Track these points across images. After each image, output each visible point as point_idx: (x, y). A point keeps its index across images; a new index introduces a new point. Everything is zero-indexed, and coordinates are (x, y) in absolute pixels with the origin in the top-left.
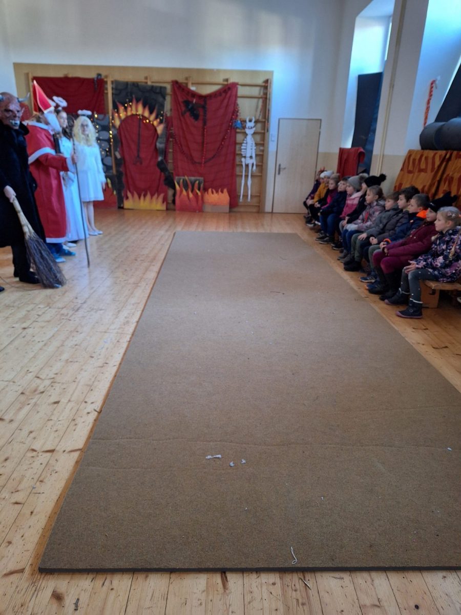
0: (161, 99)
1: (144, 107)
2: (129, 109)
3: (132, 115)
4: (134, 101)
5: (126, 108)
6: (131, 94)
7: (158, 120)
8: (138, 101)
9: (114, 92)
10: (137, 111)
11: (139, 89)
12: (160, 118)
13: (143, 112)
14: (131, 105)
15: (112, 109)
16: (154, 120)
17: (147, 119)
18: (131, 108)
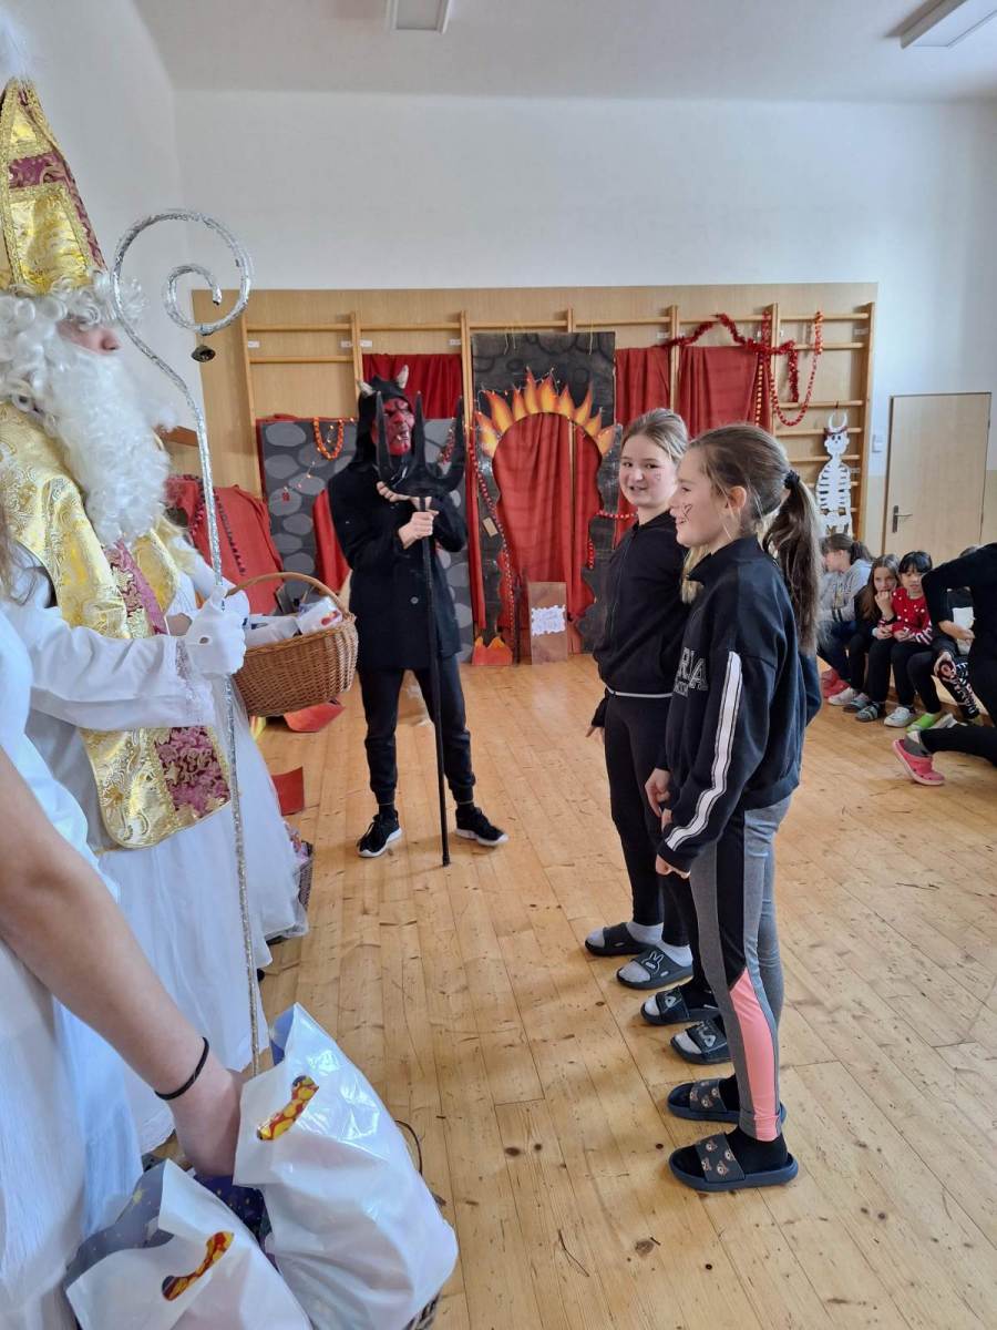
1: (558, 390)
3: (529, 417)
4: (531, 380)
5: (509, 402)
6: (520, 363)
7: (599, 419)
8: (539, 381)
9: (475, 365)
10: (539, 403)
11: (542, 349)
12: (603, 412)
13: (557, 406)
14: (522, 393)
15: (471, 407)
16: (587, 422)
17: (569, 420)
18: (524, 400)
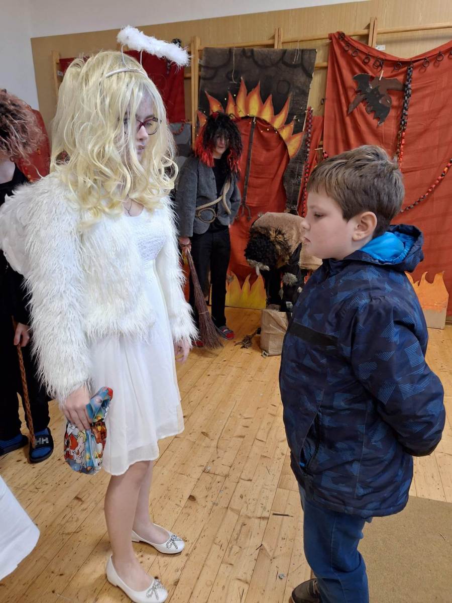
0: (301, 78)
2: (231, 107)
4: (243, 89)
5: (224, 106)
6: (238, 74)
8: (249, 90)
9: (203, 73)
10: (247, 108)
11: (256, 62)
12: (297, 120)
13: (260, 111)
14: (235, 99)
15: (196, 109)
16: (282, 128)
17: (268, 124)
18: (236, 105)
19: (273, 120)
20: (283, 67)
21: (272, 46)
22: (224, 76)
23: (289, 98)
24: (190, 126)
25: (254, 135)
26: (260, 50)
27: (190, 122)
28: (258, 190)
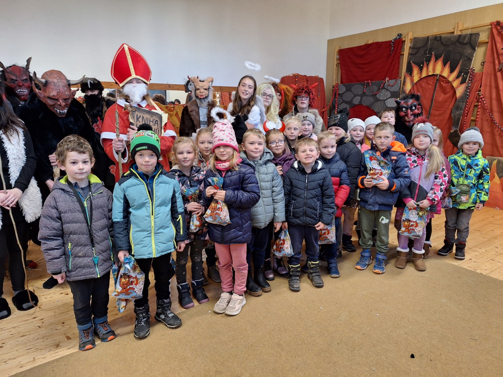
0: (469, 51)
1: (444, 64)
2: (425, 69)
3: (429, 76)
4: (433, 59)
5: (421, 69)
6: (431, 50)
7: (460, 79)
8: (437, 59)
9: (411, 51)
10: (434, 70)
11: (442, 43)
12: (463, 76)
13: (442, 72)
14: (428, 65)
15: (405, 72)
16: (454, 80)
17: (446, 78)
18: (428, 68)
19: (449, 76)
20: (458, 45)
21: (453, 33)
22: (423, 52)
23: (460, 63)
24: (400, 81)
25: (437, 85)
26: (445, 36)
27: (400, 79)
28: (436, 118)
